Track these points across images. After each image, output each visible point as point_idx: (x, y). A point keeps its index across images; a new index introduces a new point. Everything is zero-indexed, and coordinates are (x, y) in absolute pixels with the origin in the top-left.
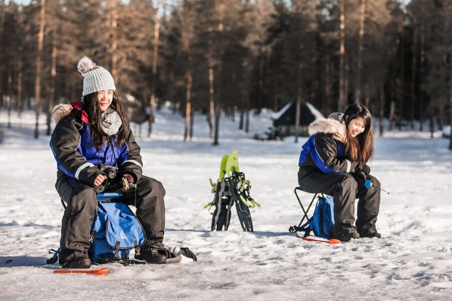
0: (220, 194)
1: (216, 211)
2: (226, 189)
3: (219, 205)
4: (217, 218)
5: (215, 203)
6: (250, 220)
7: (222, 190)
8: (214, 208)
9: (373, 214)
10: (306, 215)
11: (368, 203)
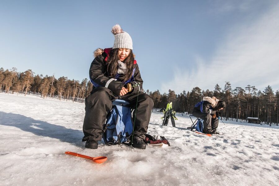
0: (166, 115)
1: (164, 120)
2: (168, 113)
3: (165, 118)
4: (164, 122)
5: (164, 117)
6: (175, 123)
7: (167, 113)
8: (164, 119)
9: (216, 126)
10: (193, 124)
11: (215, 122)
